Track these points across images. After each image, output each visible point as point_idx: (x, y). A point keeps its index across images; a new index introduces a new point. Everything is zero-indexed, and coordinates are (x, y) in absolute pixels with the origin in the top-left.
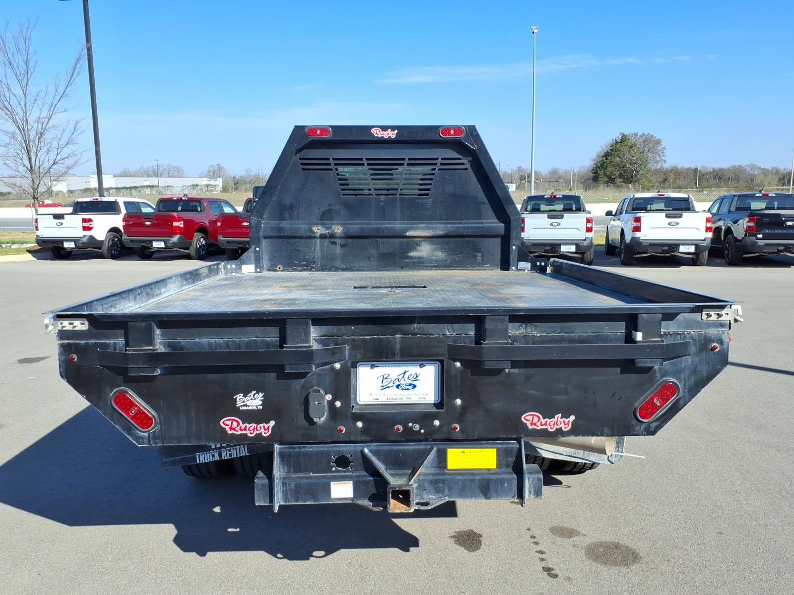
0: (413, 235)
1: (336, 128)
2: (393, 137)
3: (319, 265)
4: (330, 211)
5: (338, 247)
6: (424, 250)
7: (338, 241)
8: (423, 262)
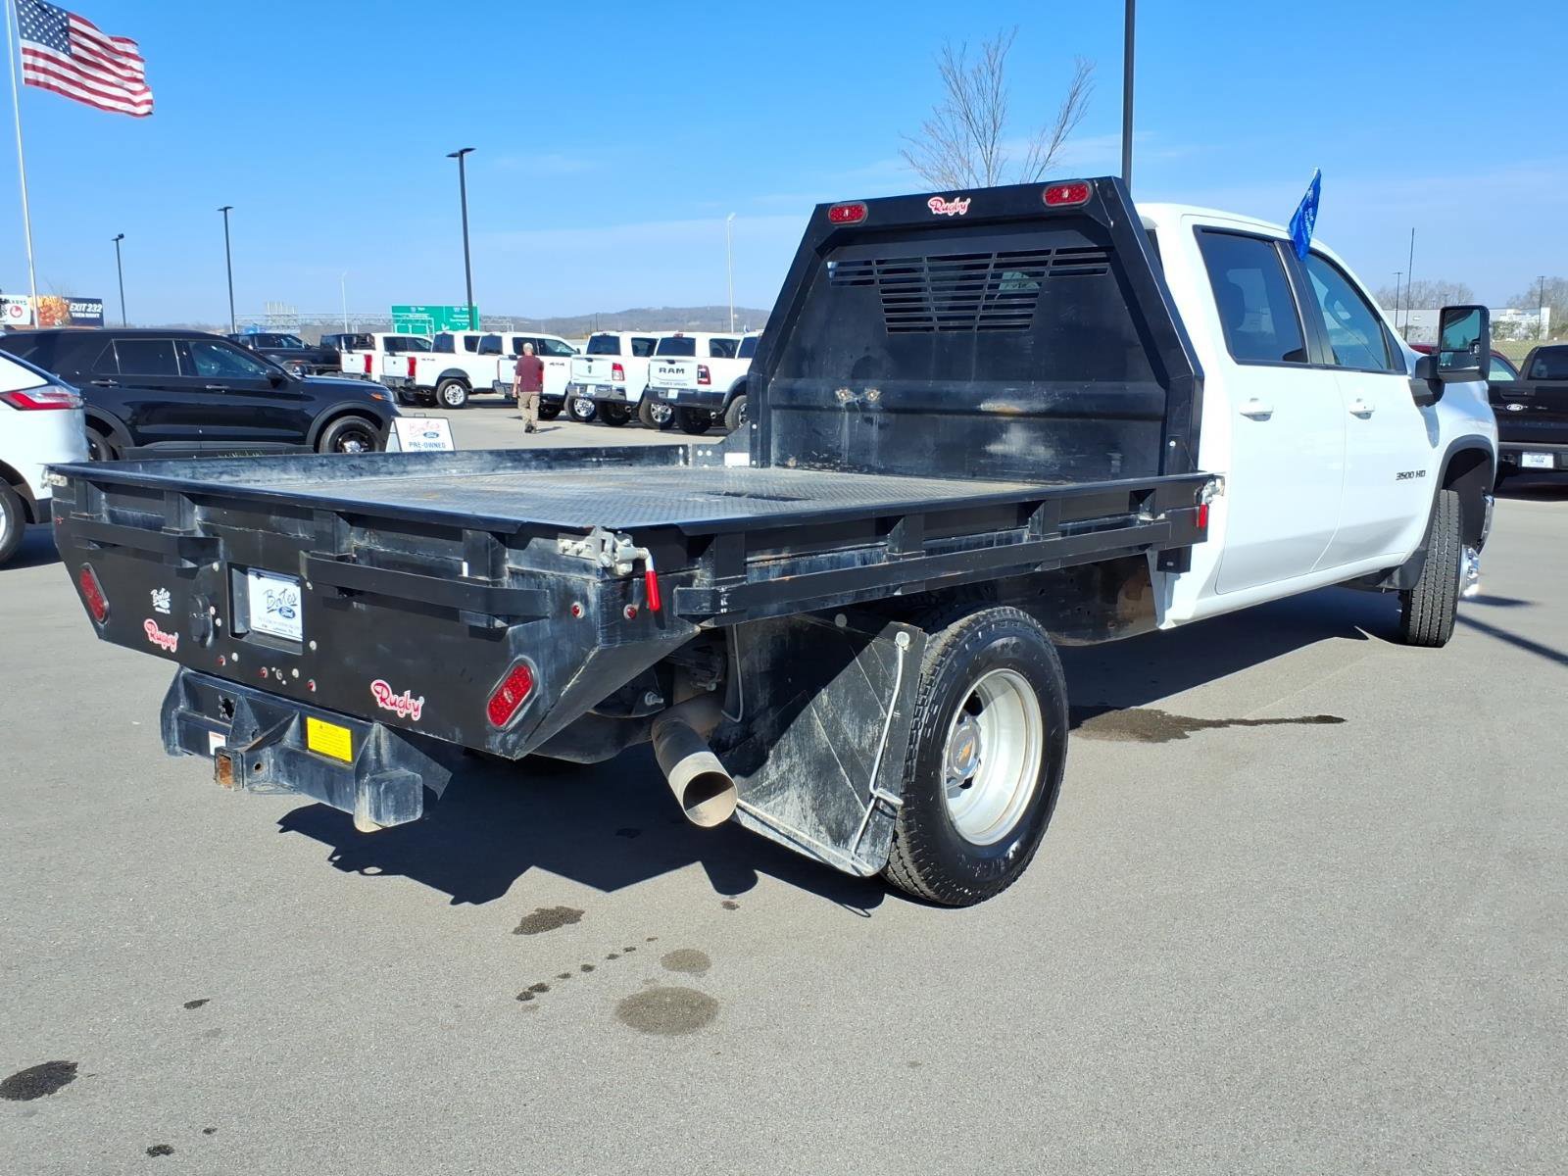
0: (992, 410)
1: (875, 204)
2: (963, 212)
3: (846, 461)
4: (867, 359)
5: (875, 428)
6: (1014, 442)
7: (877, 417)
8: (1010, 466)
